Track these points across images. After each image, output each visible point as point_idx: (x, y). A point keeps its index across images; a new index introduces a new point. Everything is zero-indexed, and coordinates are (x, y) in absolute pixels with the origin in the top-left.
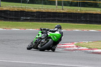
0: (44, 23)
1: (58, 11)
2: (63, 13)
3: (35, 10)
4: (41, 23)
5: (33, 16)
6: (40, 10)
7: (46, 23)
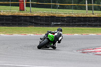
0: (75, 28)
1: (88, 16)
2: (94, 17)
3: (65, 15)
4: (71, 28)
5: (63, 21)
6: (70, 15)
7: (76, 28)
